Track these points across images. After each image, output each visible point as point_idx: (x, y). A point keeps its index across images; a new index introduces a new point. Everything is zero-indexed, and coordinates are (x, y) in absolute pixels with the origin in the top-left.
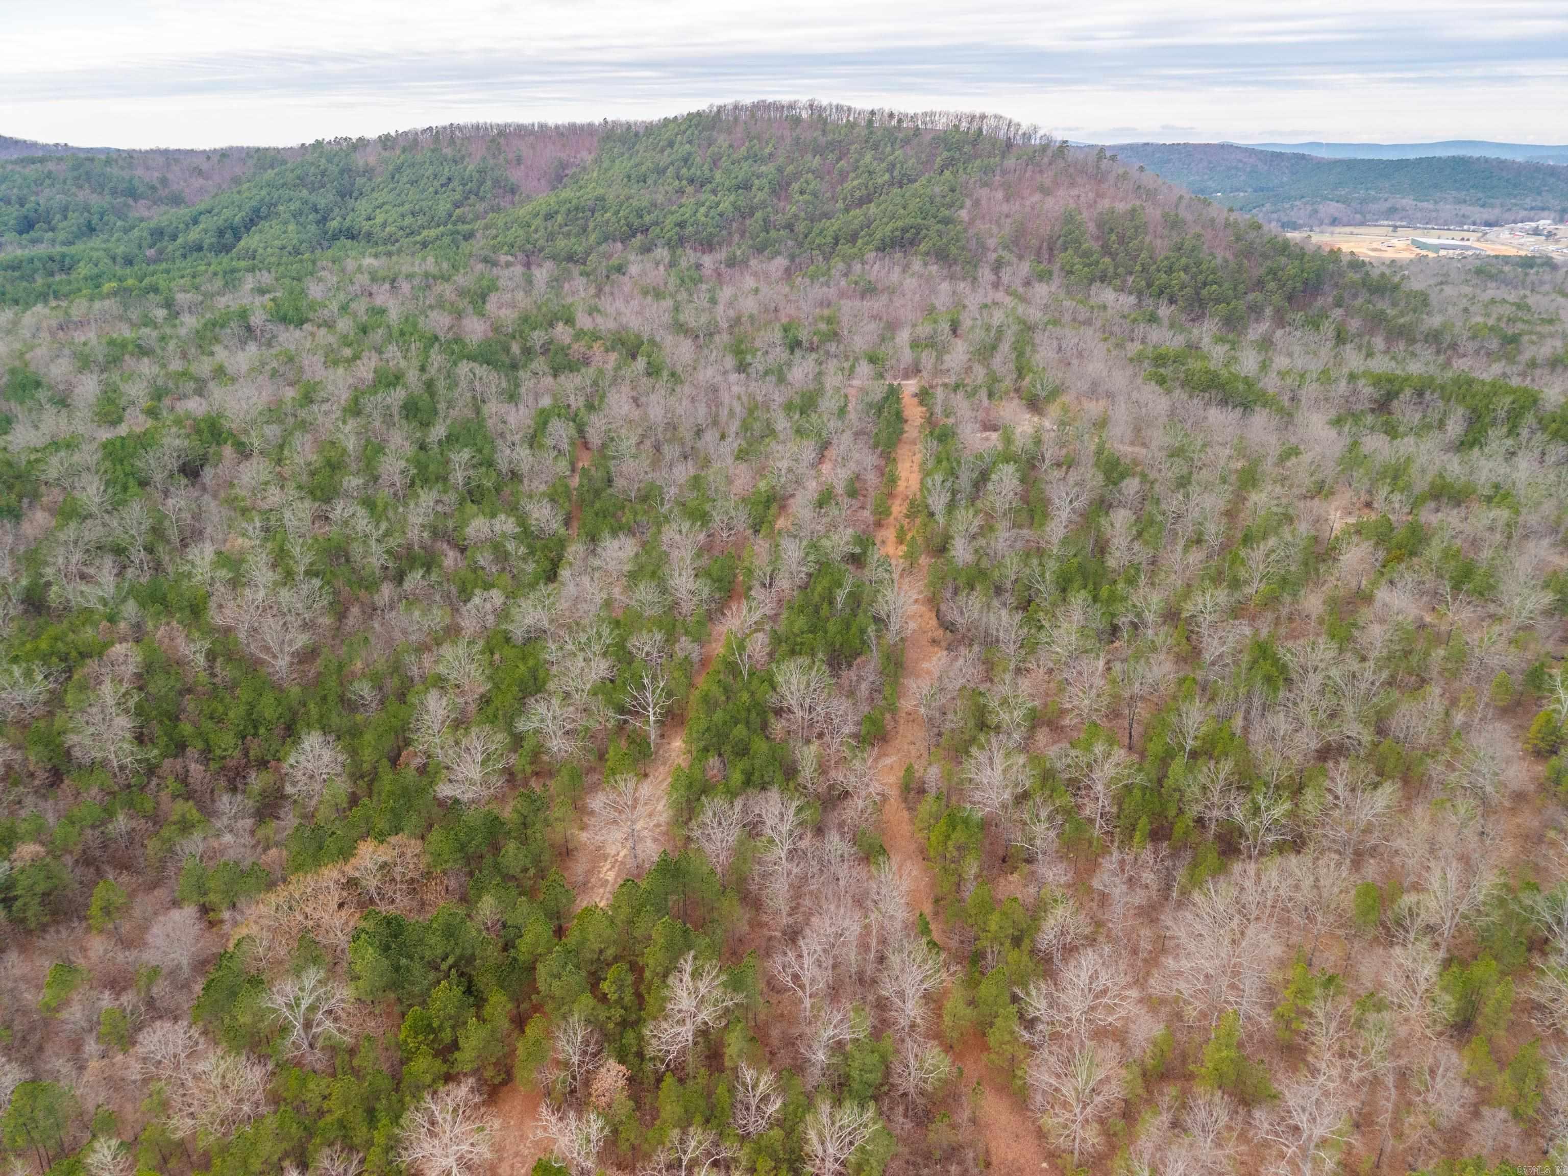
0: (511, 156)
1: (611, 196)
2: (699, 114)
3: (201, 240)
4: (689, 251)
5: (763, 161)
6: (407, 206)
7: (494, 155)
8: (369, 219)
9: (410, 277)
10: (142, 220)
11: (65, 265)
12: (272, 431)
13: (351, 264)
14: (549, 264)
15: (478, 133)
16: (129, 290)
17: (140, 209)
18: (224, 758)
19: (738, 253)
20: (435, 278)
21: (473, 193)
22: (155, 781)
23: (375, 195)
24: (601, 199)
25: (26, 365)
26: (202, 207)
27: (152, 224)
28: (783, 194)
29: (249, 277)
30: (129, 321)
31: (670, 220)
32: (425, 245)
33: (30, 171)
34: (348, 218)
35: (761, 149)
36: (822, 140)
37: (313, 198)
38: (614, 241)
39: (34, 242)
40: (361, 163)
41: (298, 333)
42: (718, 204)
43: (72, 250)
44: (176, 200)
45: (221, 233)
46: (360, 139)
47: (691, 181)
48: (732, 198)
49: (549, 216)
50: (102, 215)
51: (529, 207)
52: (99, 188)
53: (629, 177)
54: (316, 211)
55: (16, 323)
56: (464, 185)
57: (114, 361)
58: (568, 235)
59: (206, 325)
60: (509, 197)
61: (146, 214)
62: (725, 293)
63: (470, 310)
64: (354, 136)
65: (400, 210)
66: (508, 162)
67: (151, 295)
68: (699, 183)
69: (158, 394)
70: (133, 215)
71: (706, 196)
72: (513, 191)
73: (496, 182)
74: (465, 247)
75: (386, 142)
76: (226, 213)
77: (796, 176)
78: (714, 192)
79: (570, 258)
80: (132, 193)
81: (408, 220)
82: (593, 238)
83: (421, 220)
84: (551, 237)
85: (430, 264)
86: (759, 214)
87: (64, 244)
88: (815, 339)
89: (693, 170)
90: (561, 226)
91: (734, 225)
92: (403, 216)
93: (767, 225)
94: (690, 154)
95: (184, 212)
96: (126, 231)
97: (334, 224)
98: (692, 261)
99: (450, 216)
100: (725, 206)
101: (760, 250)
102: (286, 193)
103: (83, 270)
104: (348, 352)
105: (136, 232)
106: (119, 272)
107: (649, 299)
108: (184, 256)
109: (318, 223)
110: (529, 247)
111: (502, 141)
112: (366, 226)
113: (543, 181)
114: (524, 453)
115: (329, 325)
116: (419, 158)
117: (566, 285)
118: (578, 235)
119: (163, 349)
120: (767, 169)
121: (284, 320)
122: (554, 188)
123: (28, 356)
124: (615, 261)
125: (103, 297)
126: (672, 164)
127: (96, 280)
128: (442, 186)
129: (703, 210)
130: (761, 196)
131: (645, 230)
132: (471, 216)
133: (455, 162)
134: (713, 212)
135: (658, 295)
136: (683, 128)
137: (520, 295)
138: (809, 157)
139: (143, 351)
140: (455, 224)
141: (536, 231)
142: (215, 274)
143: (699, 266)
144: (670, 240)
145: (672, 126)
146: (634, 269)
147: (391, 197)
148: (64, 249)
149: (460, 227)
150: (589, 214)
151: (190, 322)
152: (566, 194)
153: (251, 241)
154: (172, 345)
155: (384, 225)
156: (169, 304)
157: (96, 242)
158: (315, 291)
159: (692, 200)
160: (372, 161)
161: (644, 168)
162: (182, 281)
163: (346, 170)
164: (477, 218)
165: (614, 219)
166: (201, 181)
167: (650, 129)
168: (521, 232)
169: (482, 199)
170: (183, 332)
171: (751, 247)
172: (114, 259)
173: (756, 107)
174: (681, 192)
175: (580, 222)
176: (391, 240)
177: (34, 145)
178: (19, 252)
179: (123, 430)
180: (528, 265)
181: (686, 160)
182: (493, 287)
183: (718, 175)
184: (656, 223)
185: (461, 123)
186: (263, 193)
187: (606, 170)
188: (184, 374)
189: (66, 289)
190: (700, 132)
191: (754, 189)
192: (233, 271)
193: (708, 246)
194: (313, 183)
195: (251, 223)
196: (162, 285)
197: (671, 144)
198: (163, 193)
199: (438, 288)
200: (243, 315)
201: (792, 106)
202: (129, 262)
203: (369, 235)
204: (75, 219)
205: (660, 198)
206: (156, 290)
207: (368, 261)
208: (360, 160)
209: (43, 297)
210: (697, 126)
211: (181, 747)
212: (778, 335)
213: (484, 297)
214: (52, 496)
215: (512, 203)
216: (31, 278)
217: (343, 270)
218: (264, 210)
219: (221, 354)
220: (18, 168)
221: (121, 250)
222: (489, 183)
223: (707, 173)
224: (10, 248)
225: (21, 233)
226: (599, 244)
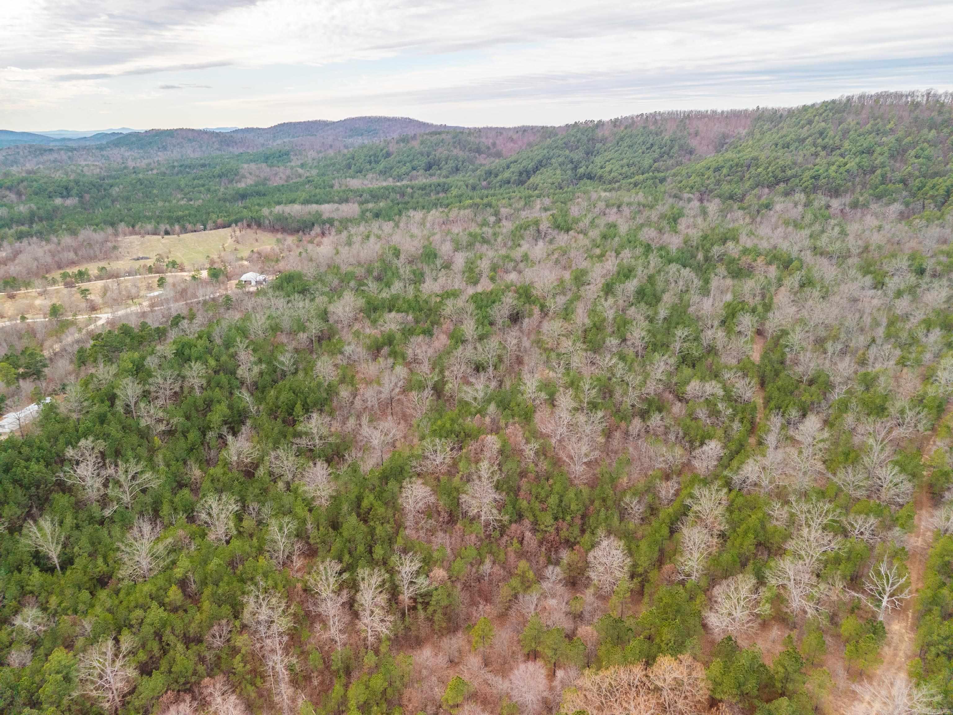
0: (692, 131)
1: (763, 157)
2: (833, 102)
3: (510, 178)
4: (820, 196)
5: (885, 134)
6: (625, 161)
7: (681, 131)
8: (601, 168)
9: (629, 204)
10: (481, 165)
11: (445, 188)
12: (561, 300)
13: (594, 196)
14: (717, 200)
15: (671, 117)
16: (477, 205)
17: (481, 160)
18: (546, 531)
19: (861, 199)
20: (644, 206)
21: (666, 154)
22: (505, 538)
23: (606, 154)
24: (756, 159)
25: (431, 244)
26: (513, 159)
27: (487, 168)
28: (899, 158)
29: (538, 201)
30: (476, 222)
31: (808, 174)
32: (636, 185)
33: (434, 138)
34: (590, 167)
35: (885, 125)
36: (939, 119)
37: (572, 155)
38: (763, 187)
39: (431, 175)
40: (600, 135)
41: (566, 237)
42: (845, 164)
43: (448, 180)
44: (499, 155)
45: (521, 174)
46: (600, 121)
47: (824, 148)
48: (857, 160)
49: (718, 169)
50: (463, 162)
51: (703, 163)
52: (463, 148)
53: (776, 145)
54: (572, 162)
55: (424, 219)
56: (661, 148)
57: (470, 245)
58: (730, 182)
59: (516, 228)
60: (688, 156)
61: (484, 162)
62: (853, 228)
63: (667, 228)
64: (596, 120)
65: (621, 162)
66: (690, 134)
67: (488, 209)
68: (830, 149)
69: (494, 268)
70: (478, 162)
71: (835, 158)
72: (691, 153)
73: (681, 147)
74: (661, 188)
75: (615, 123)
76: (525, 163)
77: (914, 145)
78: (842, 155)
79: (731, 197)
80: (479, 151)
81: (625, 169)
82: (747, 185)
83: (633, 169)
84: (718, 183)
85: (641, 197)
86: (879, 172)
87: (444, 177)
88: (939, 268)
89: (826, 140)
90: (725, 176)
91: (857, 179)
92: (622, 167)
93: (884, 180)
94: (825, 129)
95: (503, 162)
96: (474, 171)
97: (581, 170)
98: (823, 203)
99: (651, 167)
100: (852, 165)
101: (879, 197)
102: (557, 151)
103: (454, 192)
104: (598, 251)
105: (478, 172)
106: (471, 194)
107: (790, 228)
108: (501, 186)
109: (572, 169)
110: (703, 189)
111: (687, 121)
112: (600, 172)
113: (710, 147)
114: (721, 334)
115: (584, 233)
116: (634, 132)
117: (729, 216)
118: (737, 182)
119: (496, 240)
120: (890, 139)
121: (558, 227)
122: (718, 152)
123: (431, 239)
124: (764, 200)
125: (465, 208)
126: (810, 136)
127: (460, 198)
128: (647, 149)
129: (834, 168)
130: (880, 159)
131: (786, 180)
132: (663, 168)
133: (657, 134)
134: (842, 170)
135: (796, 225)
136: (821, 111)
137: (699, 220)
138: (926, 131)
139: (485, 241)
140: (653, 172)
141: (708, 178)
142: (521, 198)
143: (828, 207)
144: (806, 187)
145: (810, 110)
146: (778, 207)
147: (616, 155)
148: (444, 180)
149: (656, 174)
150: (746, 168)
151: (507, 226)
152: (729, 155)
153: (535, 179)
154: (499, 239)
155: (610, 172)
156: (496, 214)
157: (459, 176)
158: (574, 211)
159: (825, 161)
160: (607, 133)
161: (788, 139)
162: (504, 201)
163: (592, 140)
164: (667, 169)
165: (764, 172)
166: (512, 145)
167: (791, 113)
168: (698, 179)
169: (671, 157)
170: (504, 230)
171: (871, 195)
172: (467, 186)
173: (879, 96)
174: (816, 155)
175: (739, 174)
176: (614, 181)
177: (432, 125)
178: (424, 181)
179: (479, 289)
180: (701, 200)
181: (821, 134)
182: (681, 215)
183: (846, 144)
184: (795, 176)
185: (662, 111)
186: (545, 151)
187: (759, 140)
188: (507, 257)
189: (446, 202)
190: (834, 114)
191: (875, 155)
192: (530, 196)
193: (836, 192)
194: (572, 146)
195: (536, 169)
196: (494, 202)
197: (810, 122)
198: (493, 151)
199: (646, 213)
200: (537, 223)
201: (912, 94)
202: (474, 188)
203: (601, 177)
204: (451, 164)
205: (800, 159)
206: (489, 205)
207: (603, 194)
208: (599, 133)
209: (435, 205)
210: (831, 110)
211: (520, 517)
212: (904, 264)
213: (675, 220)
214: (447, 325)
215: (689, 160)
216: (428, 194)
217: (589, 199)
218: (544, 162)
219: (525, 247)
220: (429, 137)
221: (471, 181)
222: (676, 147)
223: (838, 142)
224: (420, 178)
225: (426, 170)
226: (753, 189)
